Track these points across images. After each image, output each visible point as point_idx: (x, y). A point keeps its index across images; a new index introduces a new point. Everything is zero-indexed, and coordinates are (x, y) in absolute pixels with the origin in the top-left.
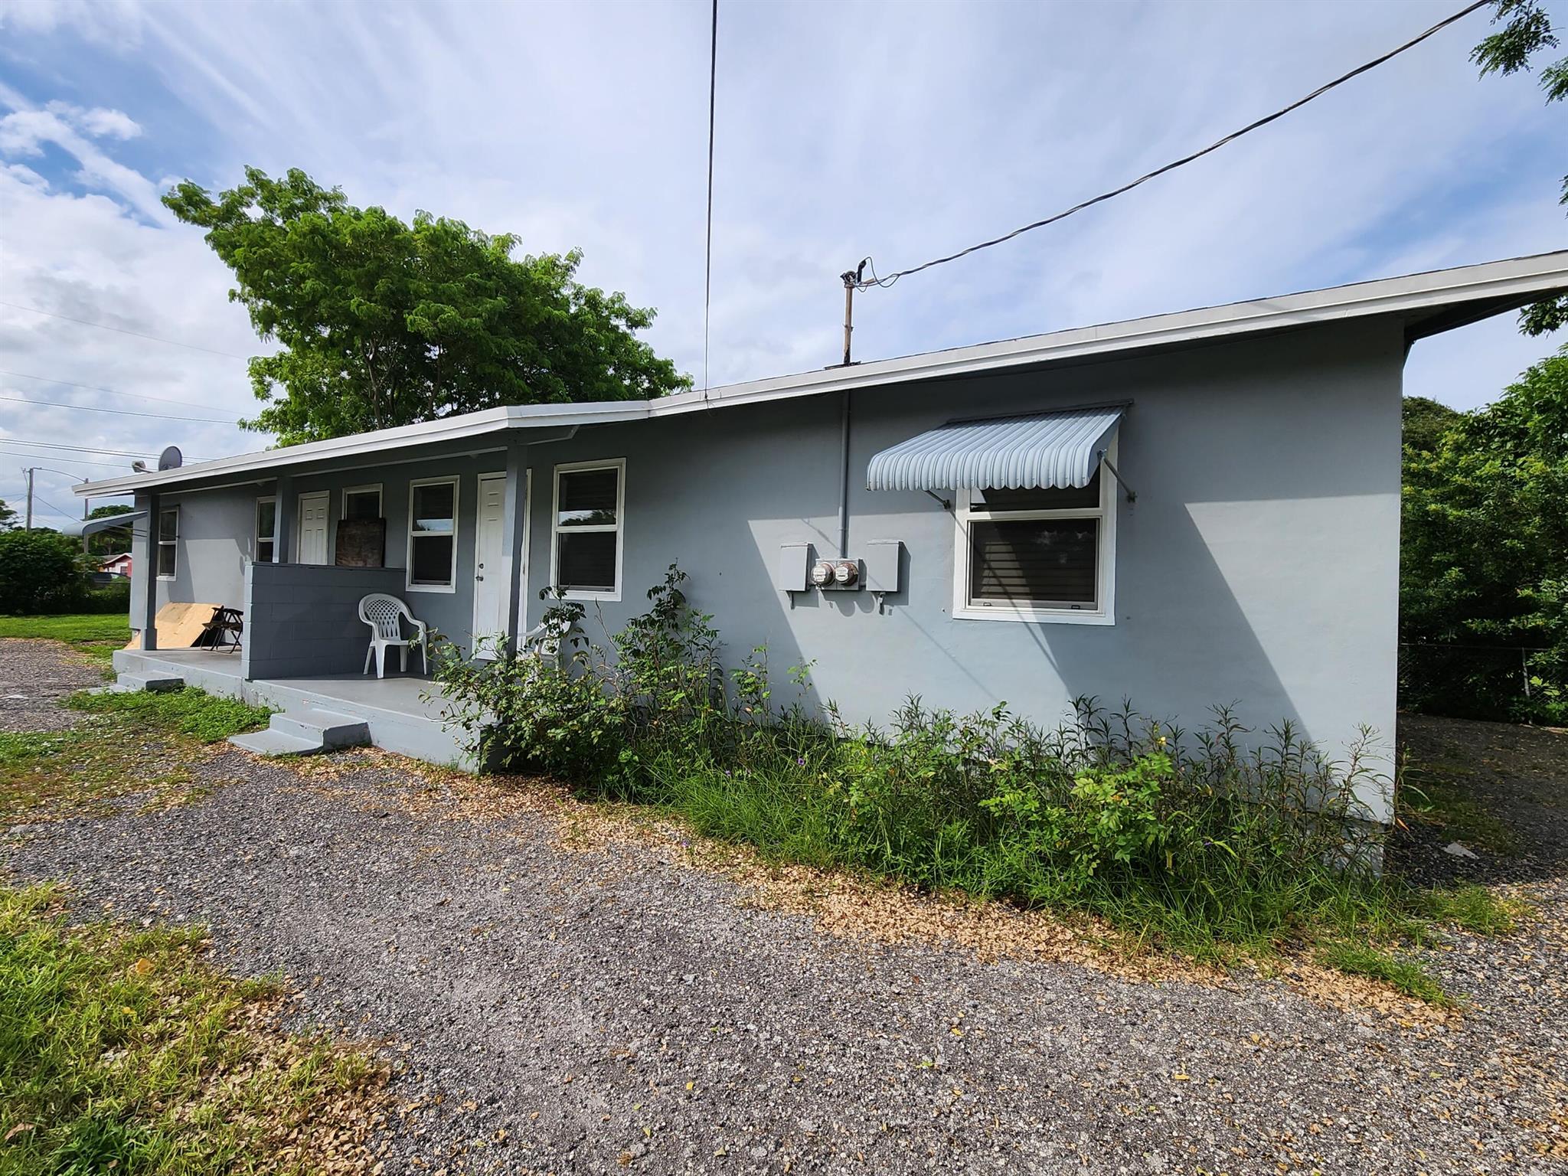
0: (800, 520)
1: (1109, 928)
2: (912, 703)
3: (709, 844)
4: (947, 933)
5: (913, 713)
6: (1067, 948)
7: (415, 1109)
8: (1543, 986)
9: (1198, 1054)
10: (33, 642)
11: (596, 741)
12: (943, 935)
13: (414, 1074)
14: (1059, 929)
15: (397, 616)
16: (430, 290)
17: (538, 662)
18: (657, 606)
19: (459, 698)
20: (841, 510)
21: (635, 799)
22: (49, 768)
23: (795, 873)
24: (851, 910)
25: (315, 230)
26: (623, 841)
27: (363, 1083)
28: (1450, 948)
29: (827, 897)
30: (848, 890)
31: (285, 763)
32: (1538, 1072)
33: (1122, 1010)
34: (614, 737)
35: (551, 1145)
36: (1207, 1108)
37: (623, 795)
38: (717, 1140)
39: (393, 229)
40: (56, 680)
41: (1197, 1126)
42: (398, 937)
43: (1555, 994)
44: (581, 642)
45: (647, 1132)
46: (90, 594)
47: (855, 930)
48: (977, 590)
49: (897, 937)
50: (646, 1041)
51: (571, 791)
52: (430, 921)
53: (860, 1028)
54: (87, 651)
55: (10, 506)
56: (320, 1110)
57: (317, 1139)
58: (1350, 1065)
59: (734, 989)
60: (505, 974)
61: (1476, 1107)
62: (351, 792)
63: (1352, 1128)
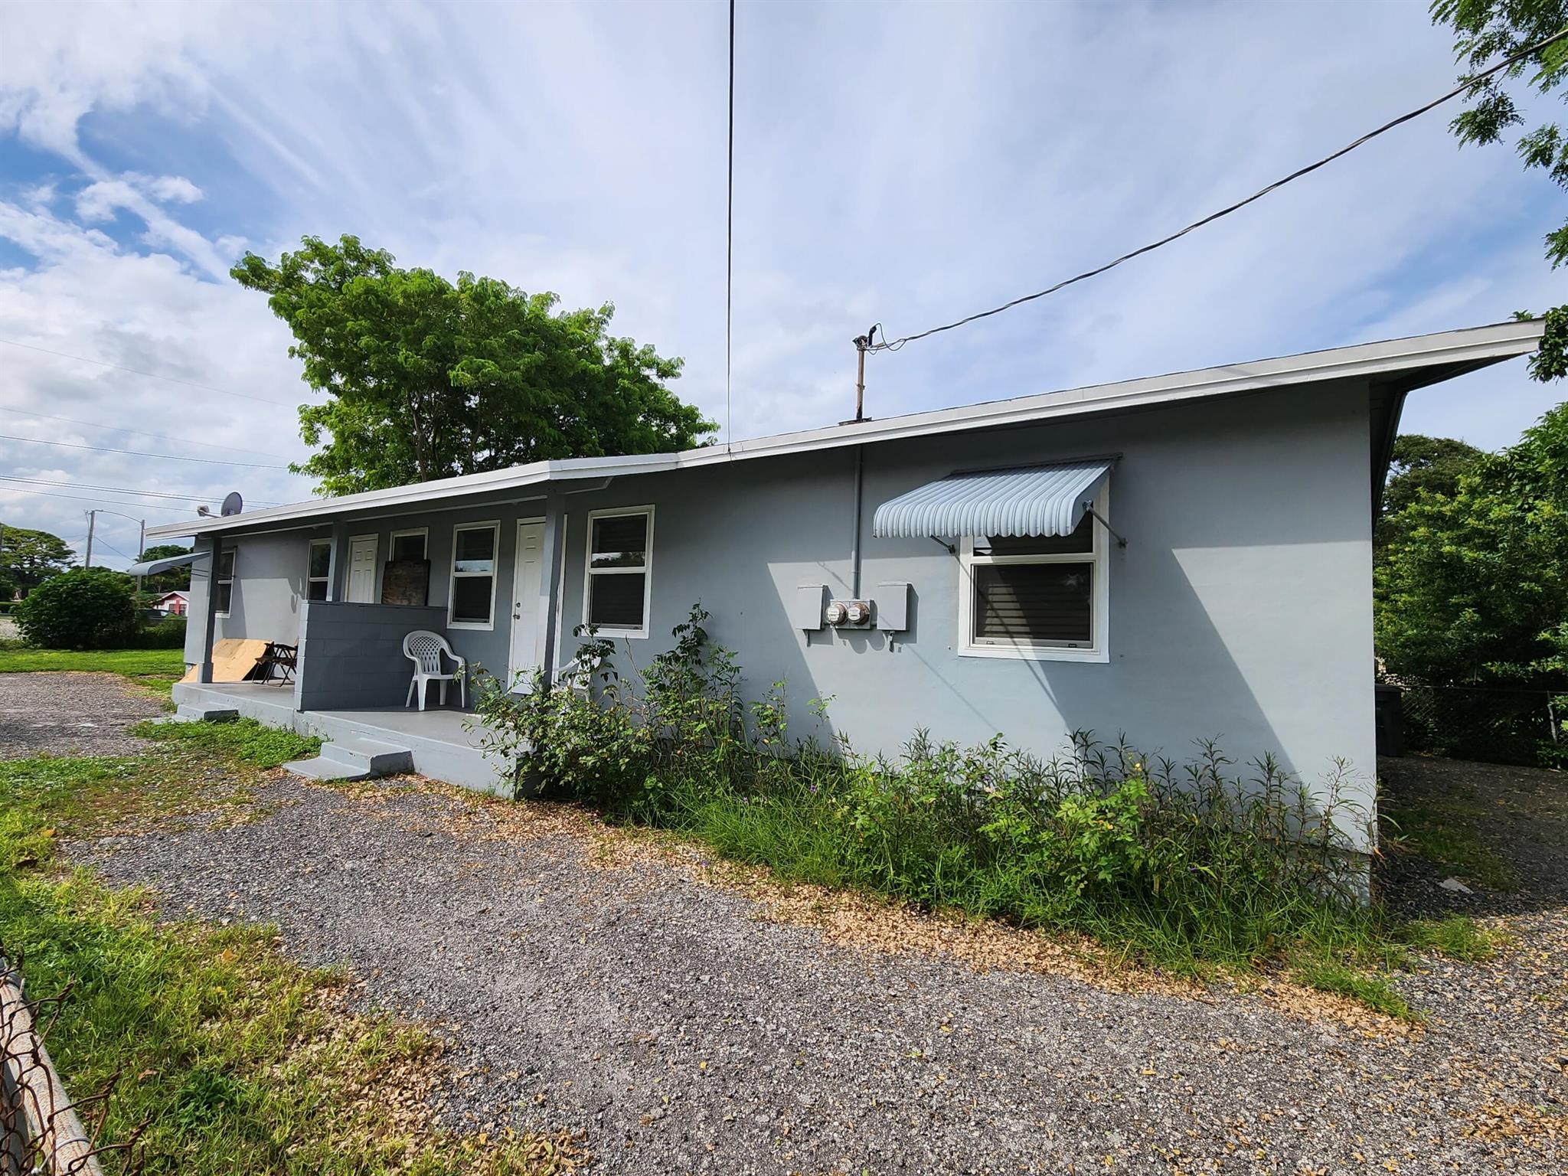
0: (815, 564)
1: (1098, 946)
2: (921, 736)
3: (727, 864)
4: (944, 947)
5: (921, 746)
6: (1055, 962)
7: (466, 1076)
8: (1507, 1005)
9: (1167, 1054)
10: (95, 675)
11: (623, 768)
12: (940, 948)
13: (464, 1049)
14: (1049, 945)
15: (438, 652)
16: (474, 345)
17: (571, 694)
18: (681, 643)
19: (498, 727)
20: (853, 554)
21: (659, 823)
22: (126, 789)
23: (805, 891)
24: (856, 924)
25: (369, 291)
26: (647, 860)
27: (421, 1053)
28: (1427, 972)
29: (834, 913)
30: (854, 908)
31: (336, 787)
32: (1481, 1074)
33: (1100, 1016)
34: (642, 764)
35: (583, 1107)
36: (1168, 1099)
37: (648, 819)
38: (726, 1108)
39: (442, 289)
40: (120, 711)
41: (1157, 1113)
42: (446, 939)
43: (1516, 1011)
44: (611, 677)
45: (666, 1099)
46: (144, 630)
47: (858, 942)
48: (980, 630)
49: (897, 948)
50: (665, 1029)
51: (599, 816)
52: (473, 926)
53: (857, 1023)
54: (144, 684)
55: (70, 545)
56: (387, 1073)
57: (384, 1095)
58: (1309, 1067)
59: (746, 988)
60: (541, 971)
61: (1418, 1103)
62: (398, 814)
63: (1300, 1118)
